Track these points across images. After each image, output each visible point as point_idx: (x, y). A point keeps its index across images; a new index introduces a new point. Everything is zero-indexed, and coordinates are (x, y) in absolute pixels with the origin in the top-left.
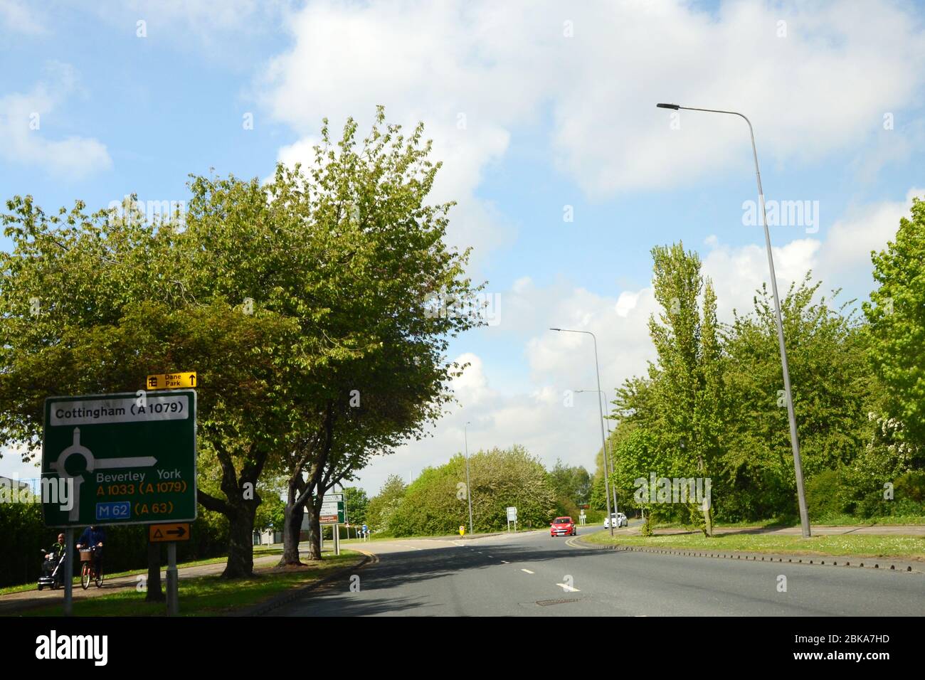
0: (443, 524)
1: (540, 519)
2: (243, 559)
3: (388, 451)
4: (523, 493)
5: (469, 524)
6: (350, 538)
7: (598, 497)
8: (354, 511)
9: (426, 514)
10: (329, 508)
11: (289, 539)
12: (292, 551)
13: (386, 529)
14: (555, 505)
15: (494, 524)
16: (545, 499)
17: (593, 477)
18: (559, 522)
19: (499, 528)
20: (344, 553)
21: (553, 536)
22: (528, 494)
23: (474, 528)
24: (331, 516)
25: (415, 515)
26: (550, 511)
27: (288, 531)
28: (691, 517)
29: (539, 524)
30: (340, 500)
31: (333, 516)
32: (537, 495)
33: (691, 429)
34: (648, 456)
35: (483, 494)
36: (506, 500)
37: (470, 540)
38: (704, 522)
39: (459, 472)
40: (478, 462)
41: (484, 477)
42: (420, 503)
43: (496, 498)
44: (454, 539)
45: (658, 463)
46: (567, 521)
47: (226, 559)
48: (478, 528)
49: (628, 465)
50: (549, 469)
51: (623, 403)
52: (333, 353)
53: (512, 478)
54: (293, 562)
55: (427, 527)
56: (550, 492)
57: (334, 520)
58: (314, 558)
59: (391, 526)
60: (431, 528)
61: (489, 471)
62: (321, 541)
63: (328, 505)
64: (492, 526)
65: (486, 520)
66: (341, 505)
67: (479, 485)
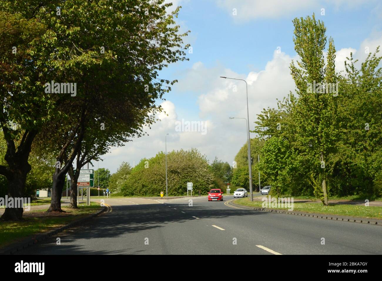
0: (151, 190)
1: (205, 190)
3: (121, 144)
4: (196, 175)
5: (165, 191)
6: (100, 195)
7: (236, 179)
8: (103, 181)
9: (142, 184)
10: (84, 177)
11: (55, 194)
12: (57, 202)
13: (120, 192)
14: (213, 182)
15: (179, 192)
16: (208, 179)
17: (233, 169)
18: (213, 192)
19: (182, 194)
20: (93, 204)
21: (209, 201)
22: (199, 176)
23: (168, 193)
24: (85, 182)
25: (136, 184)
26: (211, 186)
28: (314, 192)
29: (204, 193)
30: (92, 173)
31: (86, 182)
32: (204, 176)
33: (317, 135)
34: (282, 153)
35: (174, 175)
36: (186, 178)
37: (166, 200)
38: (323, 196)
39: (161, 162)
40: (172, 156)
41: (175, 165)
42: (139, 178)
43: (181, 177)
44: (157, 199)
45: (288, 158)
46: (218, 192)
48: (170, 193)
49: (269, 158)
50: (210, 163)
51: (262, 123)
52: (79, 59)
53: (190, 166)
54: (57, 209)
55: (142, 191)
56: (211, 175)
57: (87, 185)
58: (71, 207)
59: (122, 190)
60: (144, 192)
61: (177, 162)
62: (78, 197)
63: (83, 176)
64: (178, 193)
65: (175, 189)
66: (92, 176)
67: (172, 170)
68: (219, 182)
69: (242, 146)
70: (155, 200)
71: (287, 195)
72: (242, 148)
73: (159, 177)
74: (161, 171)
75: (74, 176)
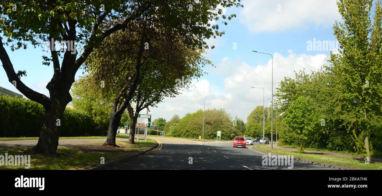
0: (192, 134)
1: (228, 137)
2: (49, 139)
4: (223, 126)
8: (161, 126)
9: (186, 130)
10: (143, 120)
11: (111, 131)
12: (112, 138)
13: (171, 133)
14: (234, 132)
16: (231, 129)
17: (246, 124)
19: (213, 138)
20: (149, 141)
21: (234, 147)
22: (225, 127)
25: (182, 130)
27: (111, 126)
29: (228, 139)
30: (150, 117)
31: (145, 124)
32: (228, 128)
35: (208, 125)
36: (217, 128)
37: (203, 142)
39: (200, 116)
40: (208, 113)
41: (209, 119)
42: (185, 126)
43: (213, 127)
47: (38, 138)
48: (205, 137)
53: (219, 120)
54: (111, 144)
57: (145, 126)
58: (129, 142)
59: (173, 133)
60: (187, 135)
61: (211, 117)
62: (135, 135)
64: (210, 137)
65: (208, 135)
66: (149, 120)
67: (207, 121)
68: (238, 132)
69: (253, 110)
71: (293, 146)
72: (253, 111)
73: (198, 126)
74: (200, 122)
75: (133, 117)
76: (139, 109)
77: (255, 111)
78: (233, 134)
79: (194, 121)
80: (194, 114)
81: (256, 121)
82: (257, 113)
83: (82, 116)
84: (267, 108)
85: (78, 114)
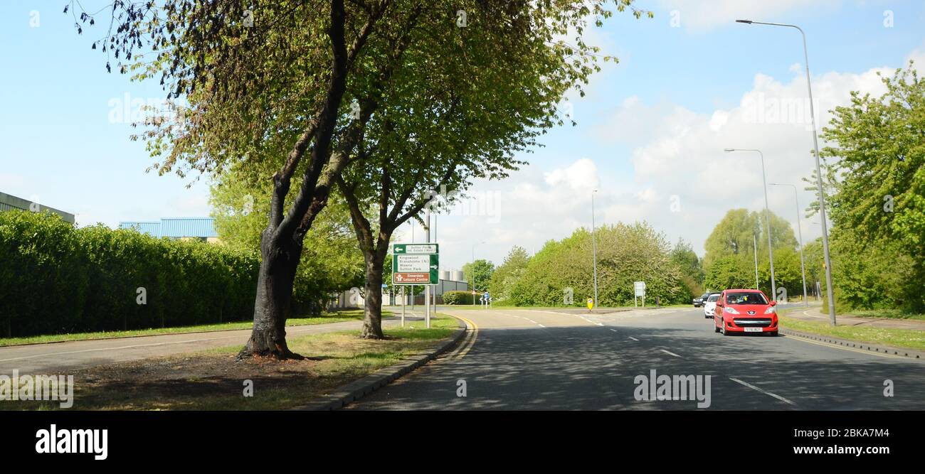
1: (664, 296)
3: (498, 172)
4: (647, 268)
6: (476, 304)
7: (712, 279)
9: (547, 284)
10: (416, 262)
13: (508, 298)
14: (679, 283)
15: (617, 299)
16: (670, 276)
17: (702, 261)
19: (623, 302)
22: (652, 271)
23: (598, 300)
24: (420, 273)
25: (537, 286)
29: (663, 302)
30: (434, 252)
31: (422, 273)
32: (661, 272)
35: (606, 268)
36: (630, 275)
37: (601, 316)
39: (582, 246)
40: (602, 236)
41: (607, 253)
42: (543, 274)
43: (619, 272)
44: (581, 313)
48: (601, 302)
53: (636, 253)
54: (269, 350)
55: (548, 297)
56: (674, 269)
57: (424, 279)
58: (366, 334)
59: (512, 295)
60: (552, 299)
61: (613, 246)
63: (415, 258)
64: (616, 301)
65: (608, 294)
66: (434, 260)
67: (603, 258)
69: (719, 223)
70: (577, 315)
72: (718, 226)
73: (578, 272)
74: (583, 261)
75: (373, 252)
76: (389, 224)
77: (724, 222)
78: (676, 289)
79: (566, 259)
80: (565, 242)
81: (729, 250)
82: (731, 228)
83: (238, 262)
84: (754, 213)
85: (224, 256)
